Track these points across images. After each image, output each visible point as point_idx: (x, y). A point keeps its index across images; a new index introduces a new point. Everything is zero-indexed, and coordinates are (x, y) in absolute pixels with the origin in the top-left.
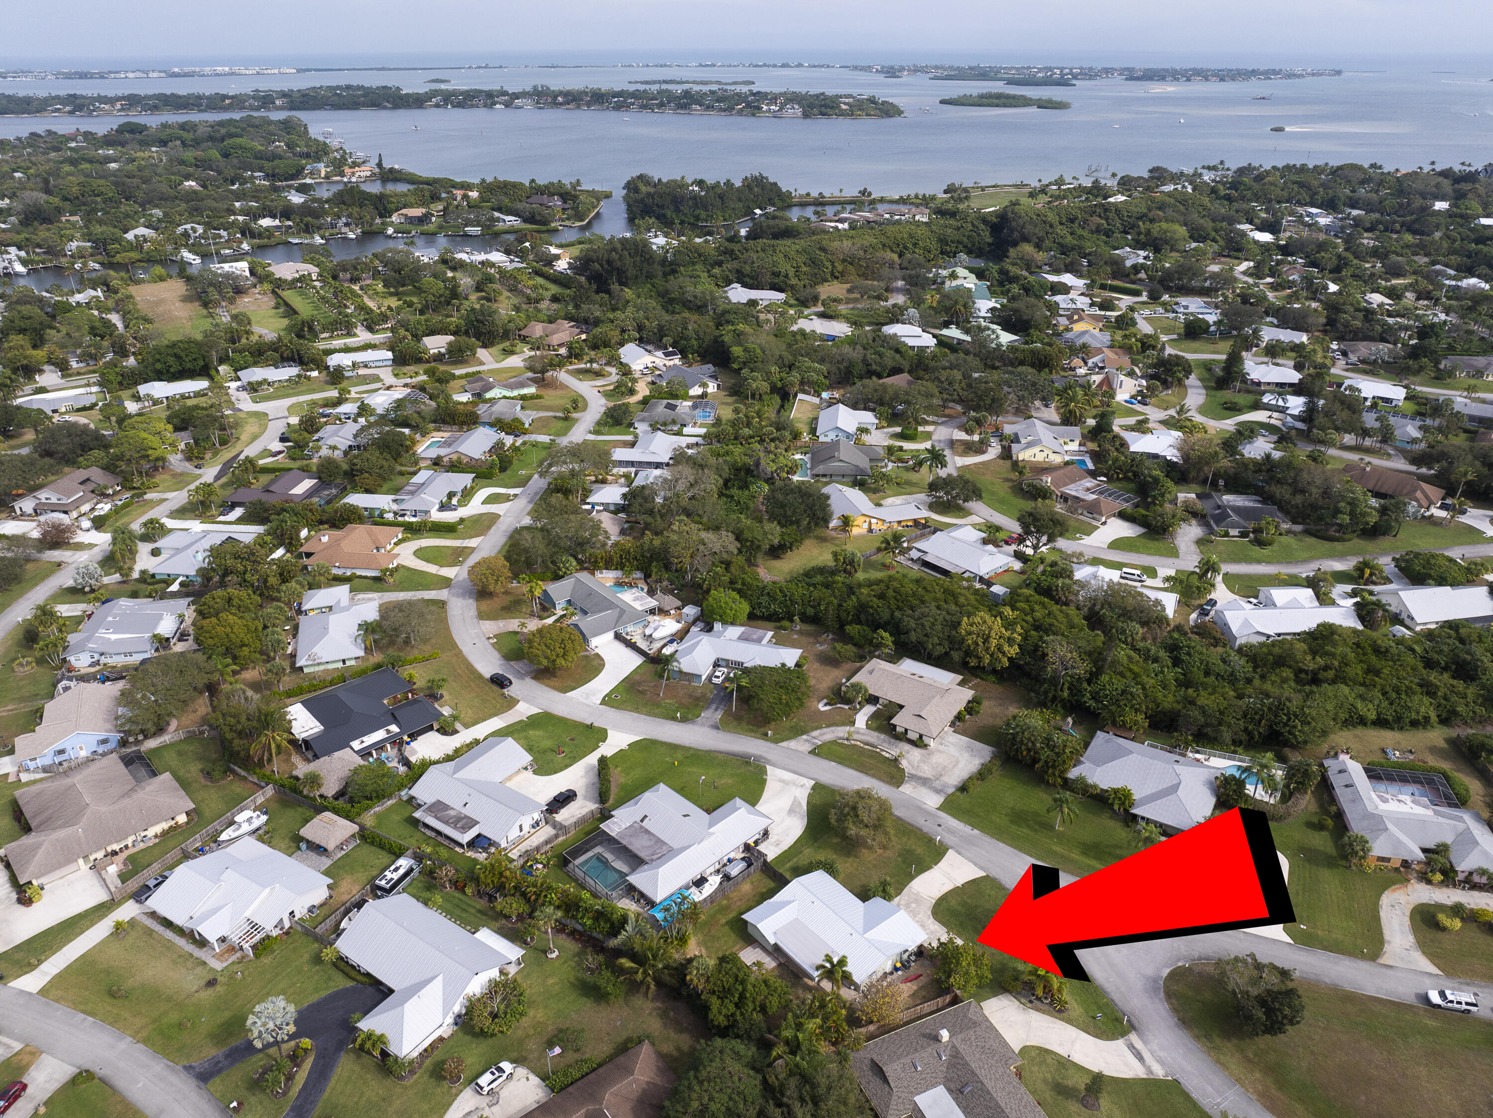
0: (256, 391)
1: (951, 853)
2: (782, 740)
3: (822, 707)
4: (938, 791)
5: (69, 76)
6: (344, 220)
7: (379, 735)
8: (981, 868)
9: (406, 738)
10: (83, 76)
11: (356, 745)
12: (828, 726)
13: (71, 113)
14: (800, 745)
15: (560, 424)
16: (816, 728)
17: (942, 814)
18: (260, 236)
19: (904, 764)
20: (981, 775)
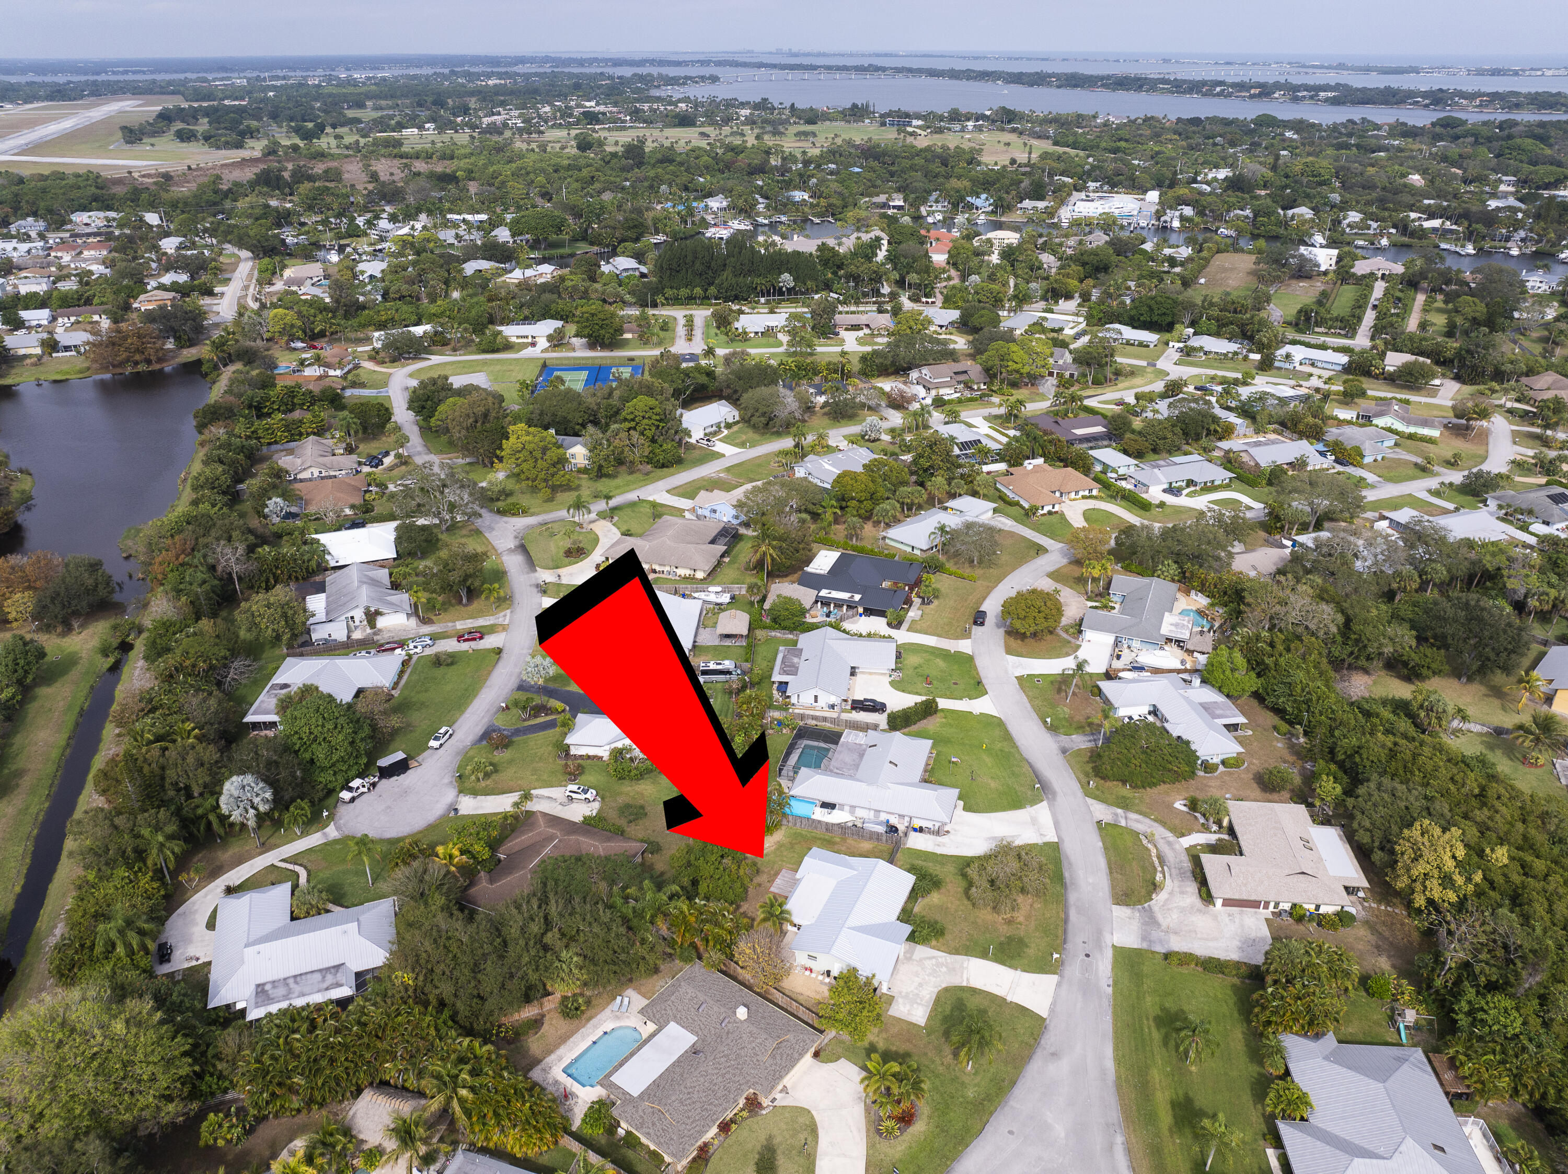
0: (1188, 355)
1: (1053, 979)
2: (1096, 798)
3: (1179, 805)
4: (1144, 939)
5: (1480, 72)
6: (1522, 234)
7: (844, 595)
8: (1052, 1010)
9: (861, 610)
10: (1496, 72)
11: (824, 593)
12: (1155, 820)
13: (1426, 106)
14: (1102, 812)
15: (1412, 471)
16: (1140, 813)
17: (1109, 953)
18: (1412, 234)
19: (1159, 899)
20: (1212, 966)
